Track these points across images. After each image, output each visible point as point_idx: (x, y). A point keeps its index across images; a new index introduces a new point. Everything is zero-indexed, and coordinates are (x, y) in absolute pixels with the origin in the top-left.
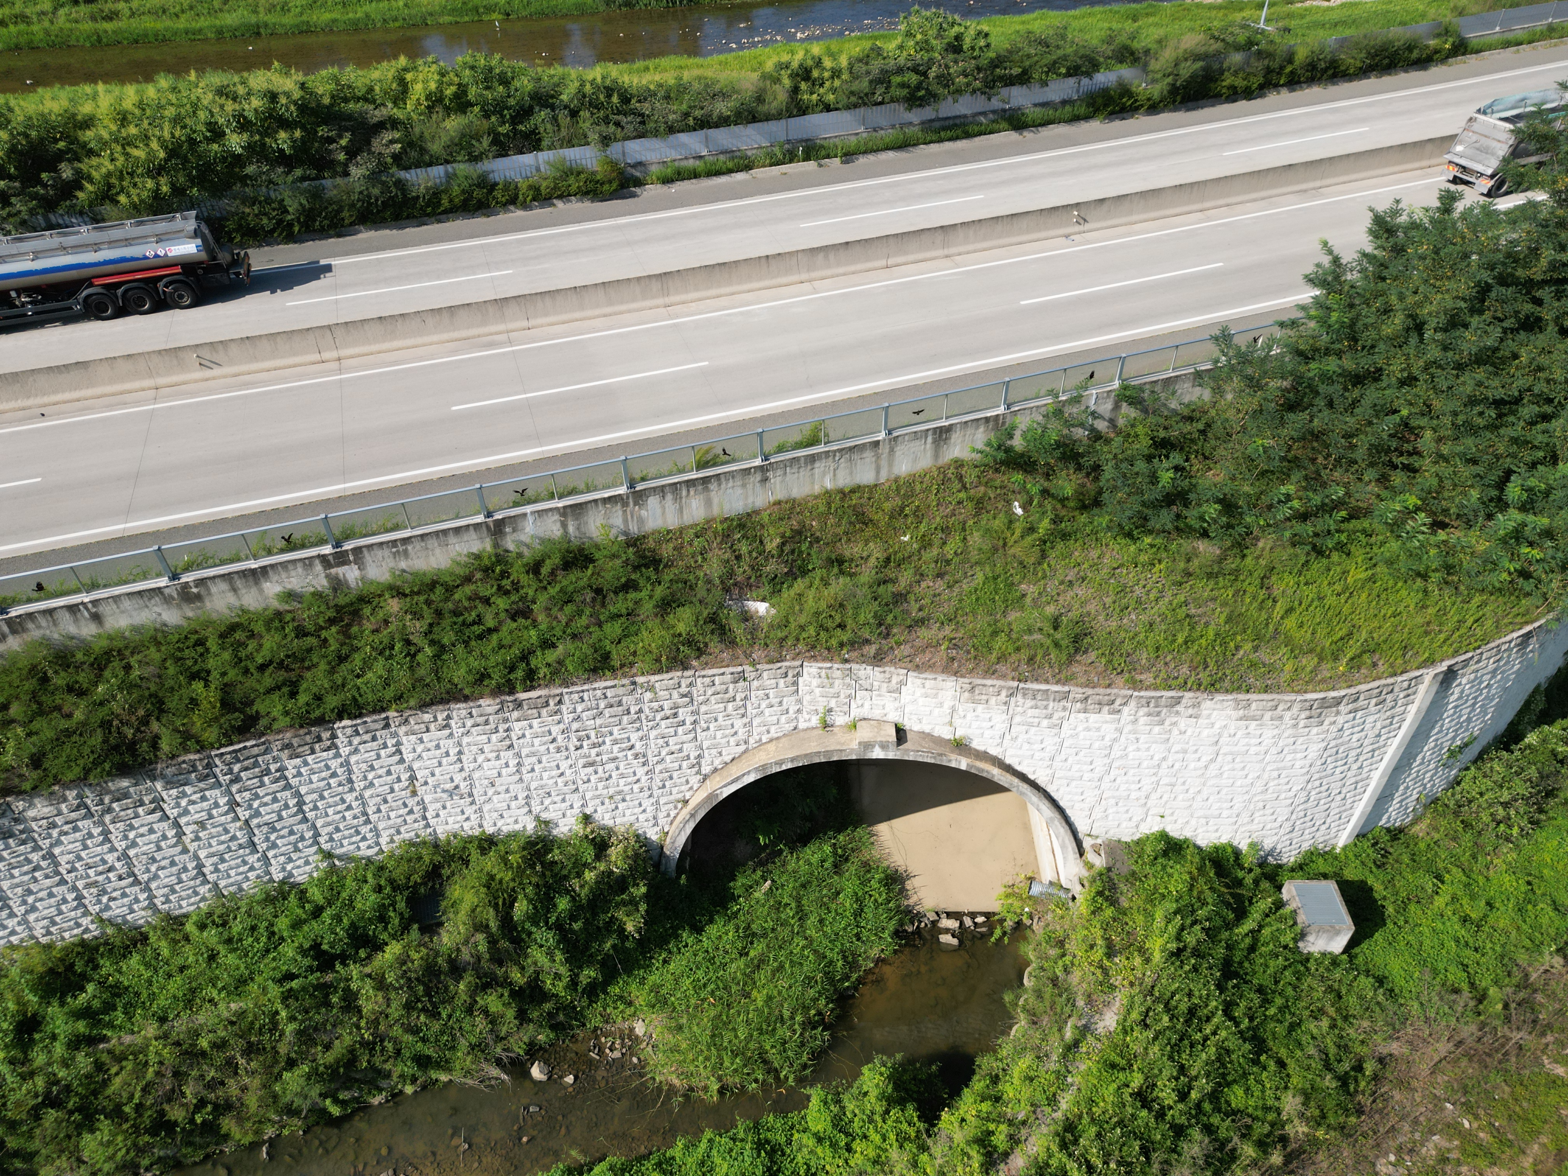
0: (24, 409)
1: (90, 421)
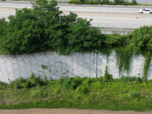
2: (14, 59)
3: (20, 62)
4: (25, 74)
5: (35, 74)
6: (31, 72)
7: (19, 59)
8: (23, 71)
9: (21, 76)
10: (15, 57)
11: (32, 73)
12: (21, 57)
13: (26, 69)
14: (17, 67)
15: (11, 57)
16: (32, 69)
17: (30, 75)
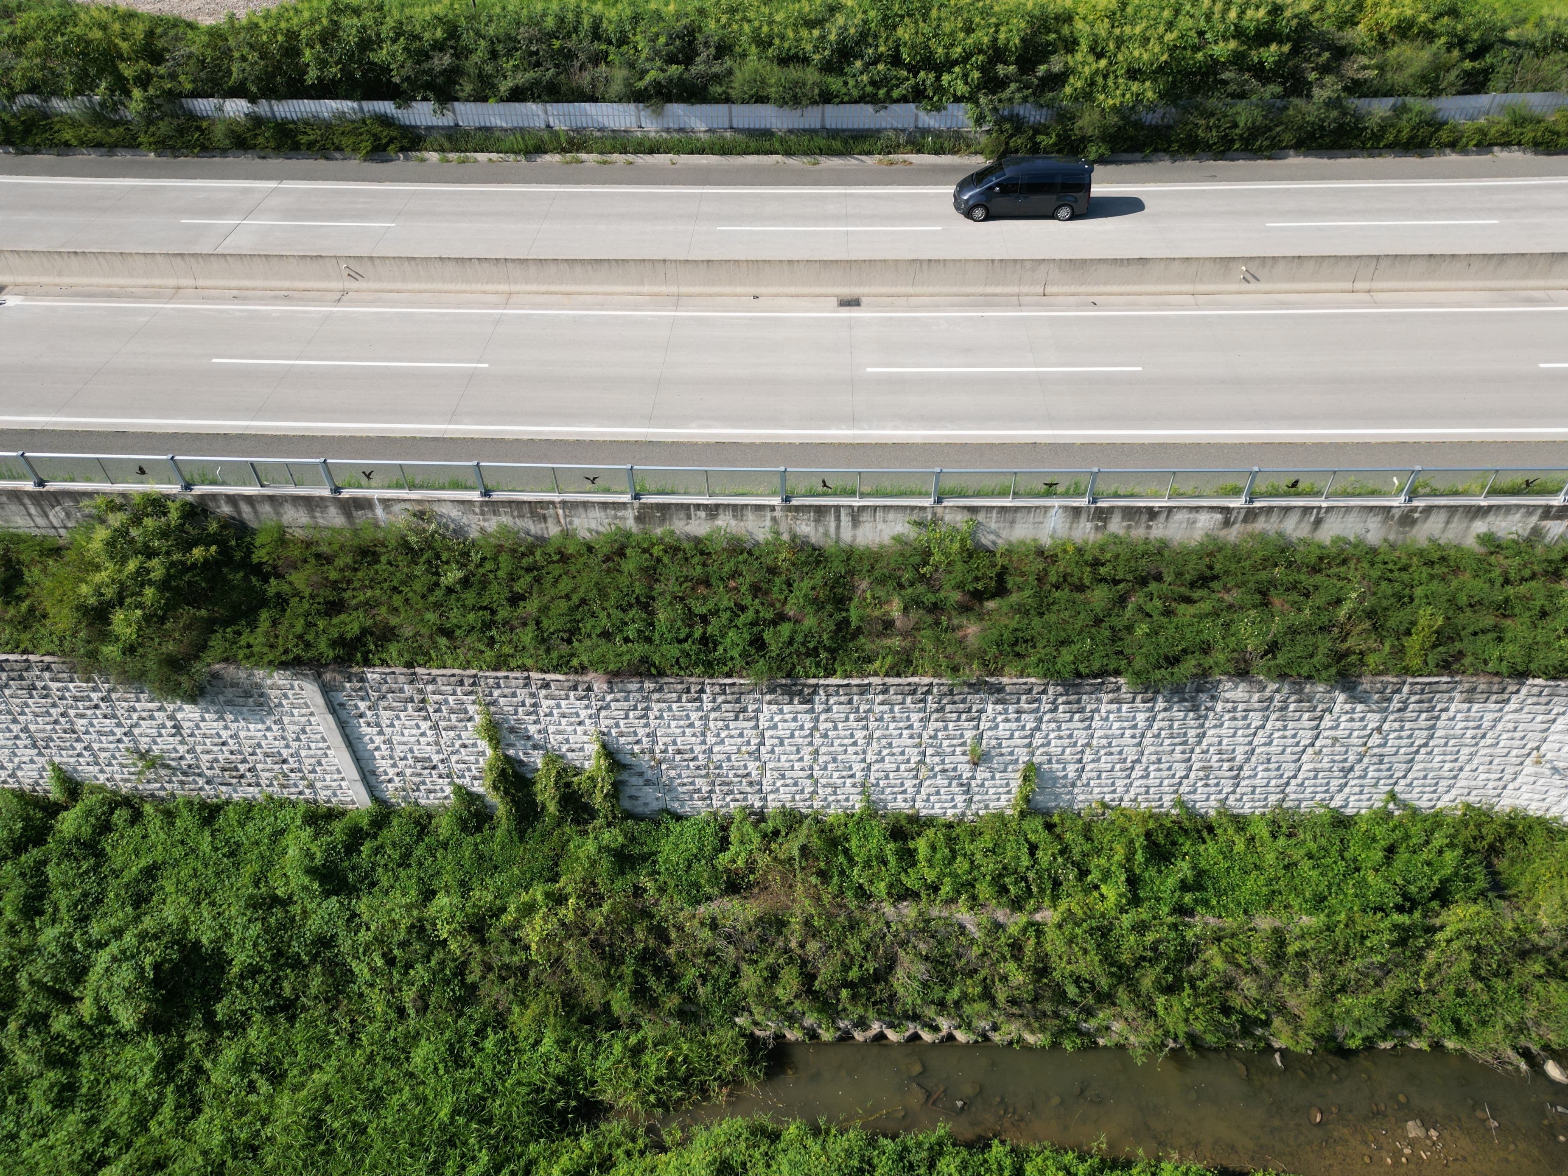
0: (1073, 295)
1: (1147, 317)
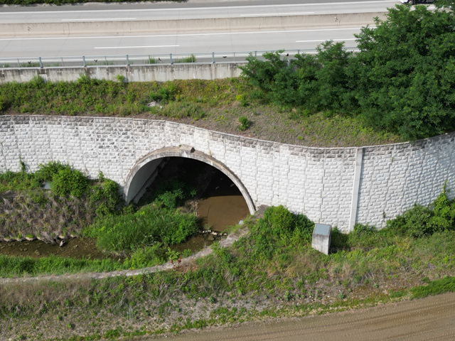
2: (417, 151)
3: (430, 158)
4: (428, 191)
5: (449, 191)
6: (442, 186)
7: (431, 148)
8: (426, 184)
9: (416, 201)
10: (421, 145)
11: (445, 188)
12: (437, 143)
13: (435, 179)
14: (417, 174)
15: (414, 145)
16: (447, 177)
17: (439, 194)
